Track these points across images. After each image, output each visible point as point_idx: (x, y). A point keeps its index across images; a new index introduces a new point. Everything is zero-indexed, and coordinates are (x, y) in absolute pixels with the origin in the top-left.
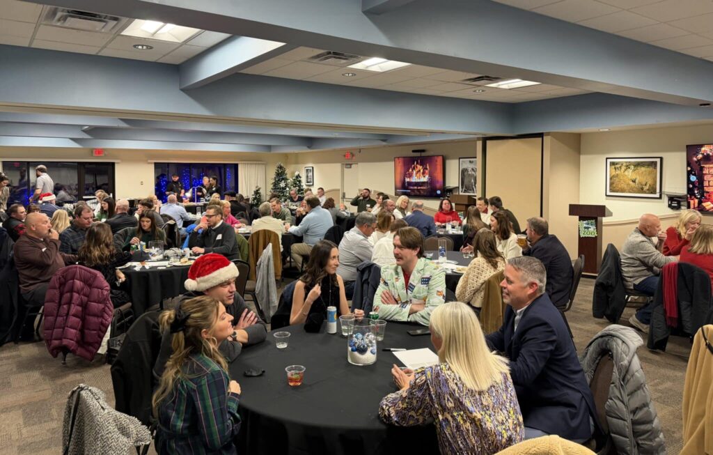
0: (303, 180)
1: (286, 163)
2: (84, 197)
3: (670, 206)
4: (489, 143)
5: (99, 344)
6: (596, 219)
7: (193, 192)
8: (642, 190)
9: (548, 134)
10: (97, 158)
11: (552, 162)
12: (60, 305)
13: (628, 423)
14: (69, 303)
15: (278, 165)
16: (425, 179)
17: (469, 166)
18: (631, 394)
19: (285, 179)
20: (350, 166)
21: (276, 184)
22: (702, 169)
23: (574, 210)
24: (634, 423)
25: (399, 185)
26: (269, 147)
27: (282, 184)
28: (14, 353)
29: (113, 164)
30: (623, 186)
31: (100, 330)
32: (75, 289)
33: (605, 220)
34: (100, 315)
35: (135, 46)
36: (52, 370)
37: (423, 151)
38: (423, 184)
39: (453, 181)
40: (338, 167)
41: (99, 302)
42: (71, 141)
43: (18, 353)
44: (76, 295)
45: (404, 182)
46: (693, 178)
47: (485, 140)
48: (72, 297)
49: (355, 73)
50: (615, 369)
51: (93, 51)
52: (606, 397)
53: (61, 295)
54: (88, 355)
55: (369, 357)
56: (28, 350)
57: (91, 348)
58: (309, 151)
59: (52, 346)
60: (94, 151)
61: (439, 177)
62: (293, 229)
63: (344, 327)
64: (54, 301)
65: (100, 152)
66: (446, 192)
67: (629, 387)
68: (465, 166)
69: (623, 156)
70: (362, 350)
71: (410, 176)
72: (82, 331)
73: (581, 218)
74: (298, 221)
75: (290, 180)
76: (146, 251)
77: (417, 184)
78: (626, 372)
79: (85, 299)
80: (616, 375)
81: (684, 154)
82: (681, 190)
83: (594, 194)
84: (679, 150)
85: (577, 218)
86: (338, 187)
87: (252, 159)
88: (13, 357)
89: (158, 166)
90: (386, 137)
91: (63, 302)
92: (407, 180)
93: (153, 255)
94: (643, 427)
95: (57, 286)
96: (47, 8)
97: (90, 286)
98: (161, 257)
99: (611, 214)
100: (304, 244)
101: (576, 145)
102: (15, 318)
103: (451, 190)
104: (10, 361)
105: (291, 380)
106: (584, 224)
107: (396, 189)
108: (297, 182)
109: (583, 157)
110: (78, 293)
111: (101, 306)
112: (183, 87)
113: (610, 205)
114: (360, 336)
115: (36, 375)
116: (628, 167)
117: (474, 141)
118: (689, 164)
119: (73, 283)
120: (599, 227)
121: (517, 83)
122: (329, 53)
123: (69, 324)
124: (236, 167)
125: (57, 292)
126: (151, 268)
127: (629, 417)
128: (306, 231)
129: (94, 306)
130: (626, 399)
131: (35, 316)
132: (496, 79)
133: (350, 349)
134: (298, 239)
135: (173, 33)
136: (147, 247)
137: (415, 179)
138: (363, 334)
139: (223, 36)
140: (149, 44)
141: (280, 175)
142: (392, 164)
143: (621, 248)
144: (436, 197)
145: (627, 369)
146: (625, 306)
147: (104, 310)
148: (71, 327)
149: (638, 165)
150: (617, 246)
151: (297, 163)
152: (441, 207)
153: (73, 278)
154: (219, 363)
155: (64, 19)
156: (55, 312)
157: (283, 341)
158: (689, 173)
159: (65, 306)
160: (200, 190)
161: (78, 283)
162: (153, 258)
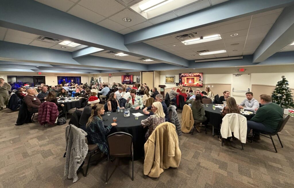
0: (99, 80)
1: (94, 76)
2: (36, 85)
3: (176, 85)
4: (143, 72)
5: (55, 121)
6: (163, 88)
7: (69, 84)
8: (171, 82)
9: (154, 71)
10: (39, 75)
11: (155, 76)
12: (43, 112)
13: (175, 121)
14: (46, 111)
15: (92, 77)
16: (129, 80)
17: (138, 77)
18: (175, 116)
19: (94, 80)
20: (110, 77)
21: (91, 82)
22: (182, 78)
23: (160, 86)
24: (176, 121)
25: (123, 81)
26: (89, 73)
27: (93, 82)
28: (28, 126)
29: (45, 77)
30: (168, 81)
31: (55, 117)
32: (48, 107)
33: (165, 88)
34: (56, 113)
35: (61, 47)
36: (41, 128)
37: (128, 74)
38: (129, 81)
39: (135, 81)
40: (107, 77)
41: (55, 110)
42: (31, 70)
43: (29, 126)
44: (48, 109)
45: (124, 81)
46: (180, 80)
47: (142, 72)
48: (47, 110)
49: (116, 56)
50: (172, 113)
51: (48, 47)
52: (171, 117)
53: (43, 109)
54: (52, 124)
55: (129, 115)
56: (31, 125)
57: (53, 122)
58: (100, 73)
59: (41, 122)
60: (39, 73)
61: (132, 80)
62: (100, 92)
63: (121, 110)
64: (41, 111)
65: (40, 73)
66: (133, 83)
67: (175, 115)
68: (137, 77)
69: (168, 76)
70: (127, 114)
71: (125, 79)
72: (50, 118)
73: (161, 88)
74: (100, 90)
75: (95, 81)
76: (64, 98)
77: (127, 81)
78: (174, 113)
79: (51, 110)
80: (172, 114)
81: (178, 75)
82: (178, 82)
83: (163, 83)
84: (178, 74)
85: (160, 88)
86: (108, 82)
87: (84, 75)
88: (28, 127)
89: (58, 77)
90: (120, 70)
91: (44, 111)
92: (125, 80)
93: (66, 99)
94: (177, 122)
95: (42, 107)
96: (39, 36)
97: (52, 107)
98: (68, 99)
99: (166, 87)
100: (103, 95)
101: (160, 73)
102: (27, 117)
103: (134, 83)
104: (27, 128)
105: (114, 120)
106: (161, 89)
107: (122, 82)
108: (97, 81)
109: (161, 76)
110: (49, 108)
111: (56, 111)
112: (73, 58)
113: (166, 85)
114: (126, 111)
115: (37, 130)
116: (169, 78)
117: (139, 72)
118: (179, 77)
119: (47, 106)
120: (164, 89)
121: (149, 60)
122: (111, 52)
123: (47, 116)
124: (80, 77)
125: (42, 109)
126: (67, 102)
127: (175, 120)
128: (103, 92)
129: (54, 111)
130: (174, 117)
131: (32, 116)
132: (145, 59)
133: (124, 114)
134: (101, 94)
135: (73, 45)
136: (64, 97)
137: (126, 80)
138: (127, 111)
139: (87, 46)
140: (65, 47)
141: (92, 79)
142: (121, 77)
143: (169, 93)
144: (132, 84)
145: (174, 112)
146: (170, 104)
147: (56, 112)
148: (48, 117)
149: (171, 77)
150: (168, 93)
151: (97, 76)
152: (133, 86)
153: (47, 105)
154: (100, 118)
155: (44, 39)
156: (42, 114)
157: (109, 114)
158: (179, 79)
159: (45, 112)
160: (71, 83)
161: (48, 106)
162: (66, 100)
